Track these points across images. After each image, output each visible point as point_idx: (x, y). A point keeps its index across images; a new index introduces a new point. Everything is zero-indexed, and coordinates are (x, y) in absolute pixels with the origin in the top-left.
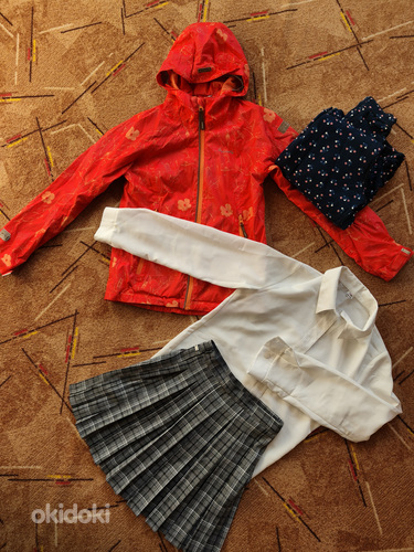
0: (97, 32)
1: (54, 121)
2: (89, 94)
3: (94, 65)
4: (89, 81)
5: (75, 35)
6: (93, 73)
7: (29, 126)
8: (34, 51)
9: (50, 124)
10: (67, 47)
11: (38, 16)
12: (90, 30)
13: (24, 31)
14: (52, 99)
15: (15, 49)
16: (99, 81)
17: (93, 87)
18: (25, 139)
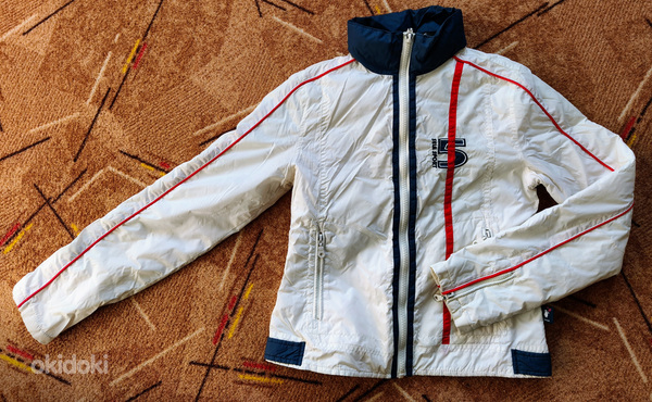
0: (81, 12)
1: (67, 178)
2: (106, 113)
3: (96, 64)
4: (98, 92)
5: (47, 30)
6: (100, 78)
7: (28, 205)
9: (61, 186)
10: (42, 53)
12: (69, 13)
14: (49, 144)
16: (115, 86)
17: (109, 100)
18: (28, 228)
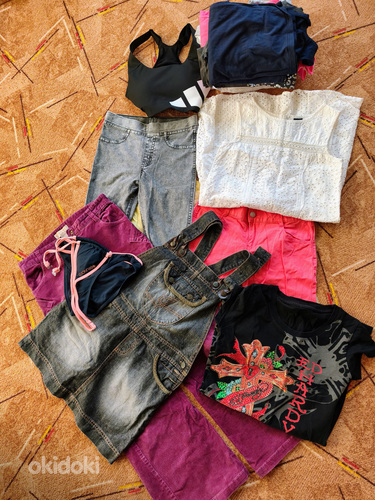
0: (76, 100)
1: (57, 178)
2: (80, 149)
3: (79, 126)
4: (78, 140)
5: (59, 107)
6: (80, 133)
7: (37, 189)
8: (29, 128)
9: (54, 182)
10: (55, 118)
11: (26, 100)
12: (70, 100)
13: (17, 114)
14: (51, 161)
15: (13, 130)
16: (86, 138)
17: (82, 144)
18: (36, 199)
